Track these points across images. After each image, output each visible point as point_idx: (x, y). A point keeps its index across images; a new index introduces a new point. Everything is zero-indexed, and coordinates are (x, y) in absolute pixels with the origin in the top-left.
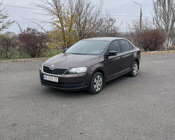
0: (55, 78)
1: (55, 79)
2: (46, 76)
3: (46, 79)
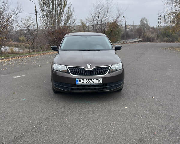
0: (98, 79)
1: (97, 81)
2: (81, 79)
3: (82, 83)
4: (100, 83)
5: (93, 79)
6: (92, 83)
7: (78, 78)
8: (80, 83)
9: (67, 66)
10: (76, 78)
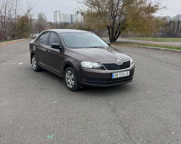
0: (127, 72)
2: (116, 74)
3: (116, 77)
4: (128, 75)
5: (124, 72)
6: (123, 76)
7: (113, 73)
8: (115, 77)
9: (101, 63)
10: (112, 73)
